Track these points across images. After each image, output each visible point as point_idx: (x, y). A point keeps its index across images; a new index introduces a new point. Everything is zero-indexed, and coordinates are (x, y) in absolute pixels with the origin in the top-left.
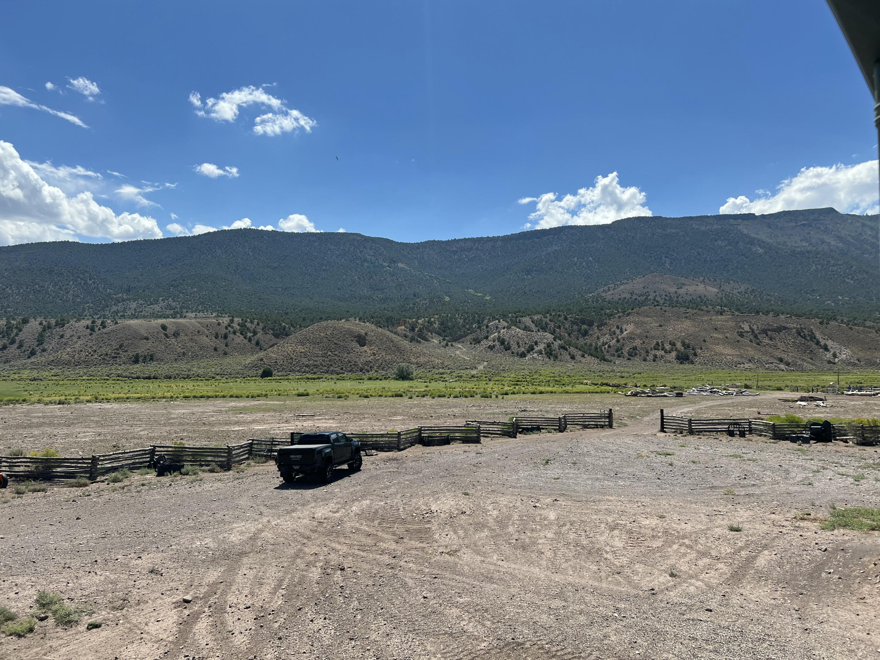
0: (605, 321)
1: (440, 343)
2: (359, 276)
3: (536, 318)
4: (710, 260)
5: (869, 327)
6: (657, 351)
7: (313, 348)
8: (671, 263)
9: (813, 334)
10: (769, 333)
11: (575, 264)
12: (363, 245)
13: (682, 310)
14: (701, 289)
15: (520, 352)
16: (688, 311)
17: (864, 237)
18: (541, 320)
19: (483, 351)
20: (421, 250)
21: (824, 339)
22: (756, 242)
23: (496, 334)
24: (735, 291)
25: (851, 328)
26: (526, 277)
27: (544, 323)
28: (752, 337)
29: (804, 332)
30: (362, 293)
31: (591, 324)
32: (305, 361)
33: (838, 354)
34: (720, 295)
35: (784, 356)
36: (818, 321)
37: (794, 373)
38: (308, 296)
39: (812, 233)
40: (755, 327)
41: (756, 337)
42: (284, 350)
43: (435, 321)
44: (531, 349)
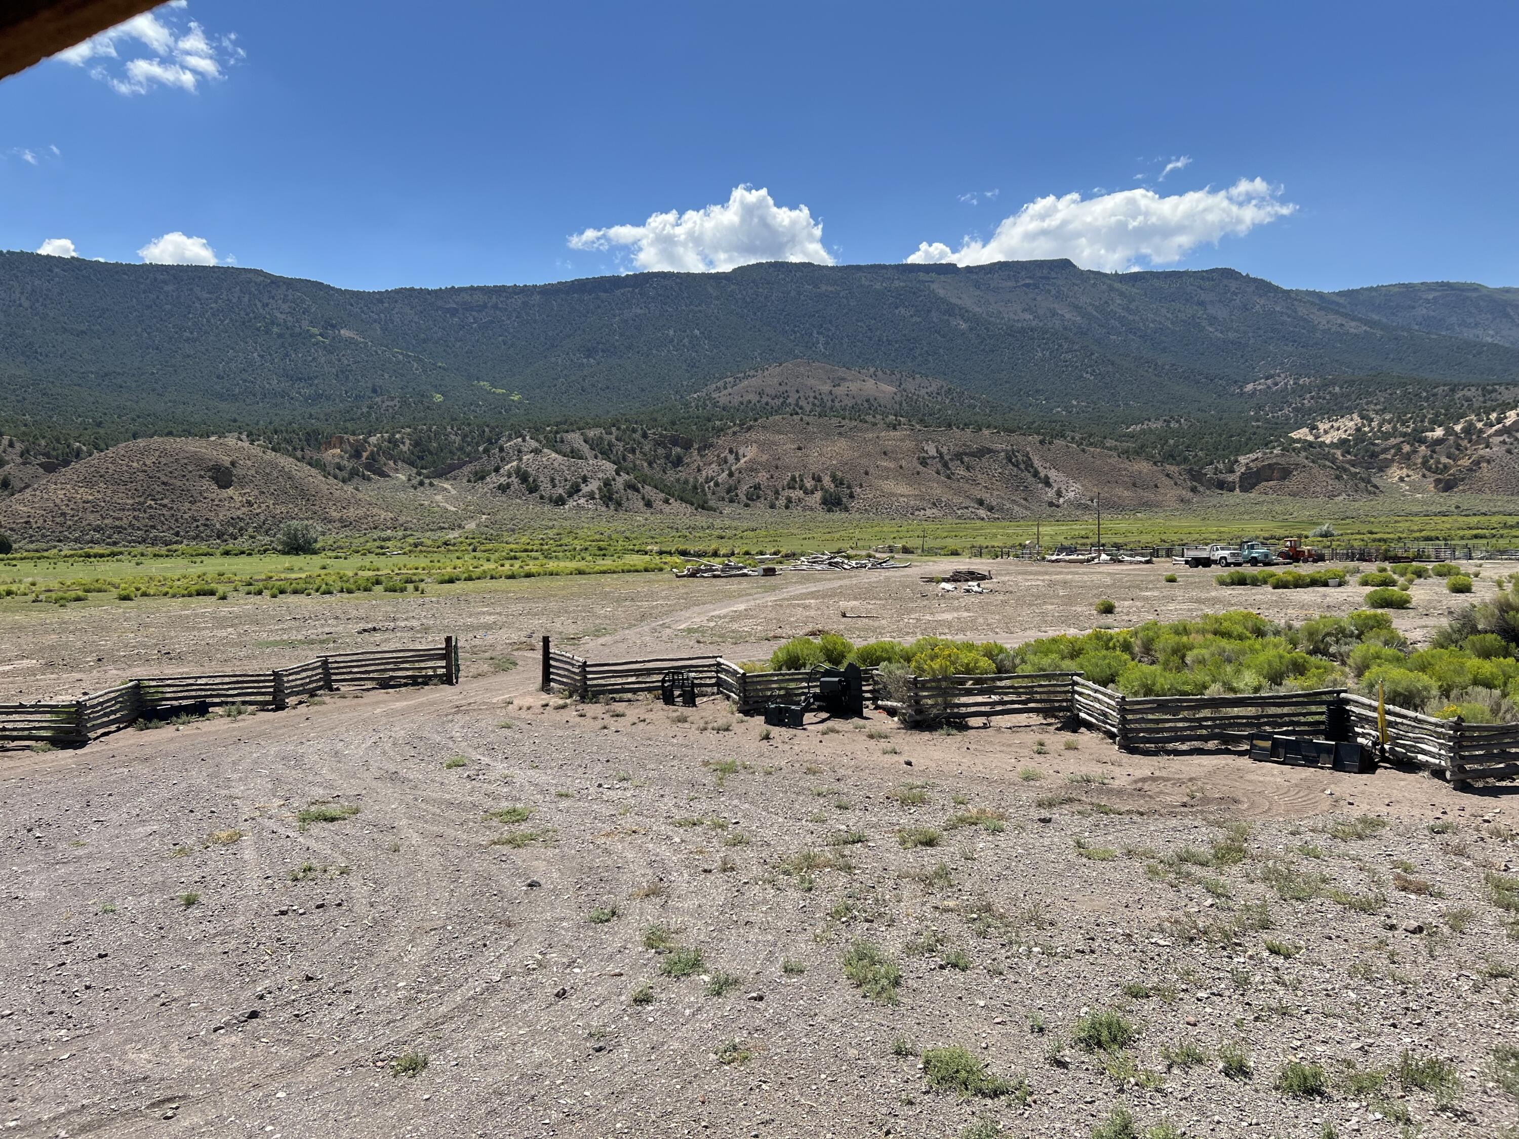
0: (711, 440)
1: (409, 480)
2: (262, 353)
3: (591, 433)
4: (887, 340)
5: (1110, 449)
6: (791, 491)
7: (114, 492)
8: (827, 343)
9: (1030, 459)
10: (966, 459)
11: (672, 341)
12: (270, 292)
13: (835, 421)
14: (870, 385)
15: (555, 496)
16: (843, 423)
17: (1112, 307)
18: (601, 438)
19: (488, 495)
20: (386, 305)
21: (1045, 468)
22: (957, 312)
23: (515, 463)
24: (923, 392)
25: (1083, 450)
26: (585, 361)
27: (606, 443)
28: (939, 466)
29: (1016, 457)
30: (267, 386)
31: (687, 446)
32: (93, 519)
33: (1064, 492)
34: (897, 398)
35: (985, 496)
36: (1038, 438)
37: (998, 523)
38: (154, 390)
39: (1039, 298)
40: (944, 450)
41: (946, 465)
42: (46, 496)
43: (403, 438)
44: (575, 490)
